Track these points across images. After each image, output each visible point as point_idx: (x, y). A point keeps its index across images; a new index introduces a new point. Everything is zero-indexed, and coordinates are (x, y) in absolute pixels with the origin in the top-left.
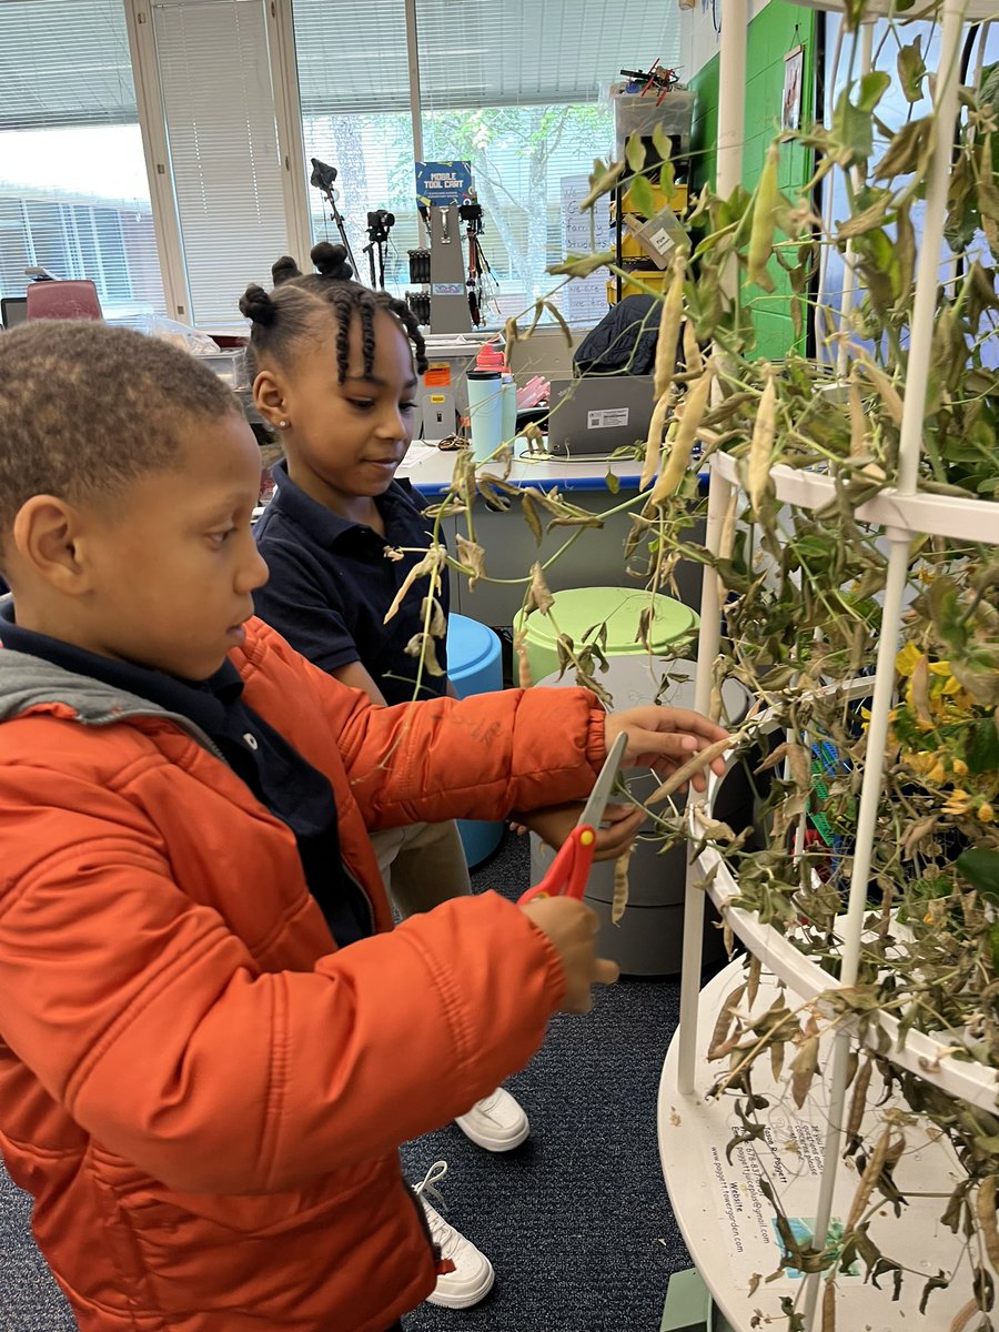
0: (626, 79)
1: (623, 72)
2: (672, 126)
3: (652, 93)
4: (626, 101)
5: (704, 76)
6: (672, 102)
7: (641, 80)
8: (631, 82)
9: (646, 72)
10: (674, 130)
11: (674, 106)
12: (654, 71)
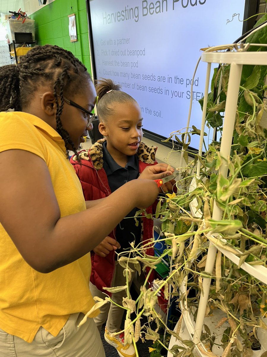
0: (11, 14)
1: (10, 12)
2: (28, 30)
3: (21, 19)
4: (12, 21)
5: (35, 15)
6: (27, 23)
7: (16, 15)
8: (13, 15)
9: (17, 12)
10: (29, 31)
11: (28, 24)
12: (19, 12)
